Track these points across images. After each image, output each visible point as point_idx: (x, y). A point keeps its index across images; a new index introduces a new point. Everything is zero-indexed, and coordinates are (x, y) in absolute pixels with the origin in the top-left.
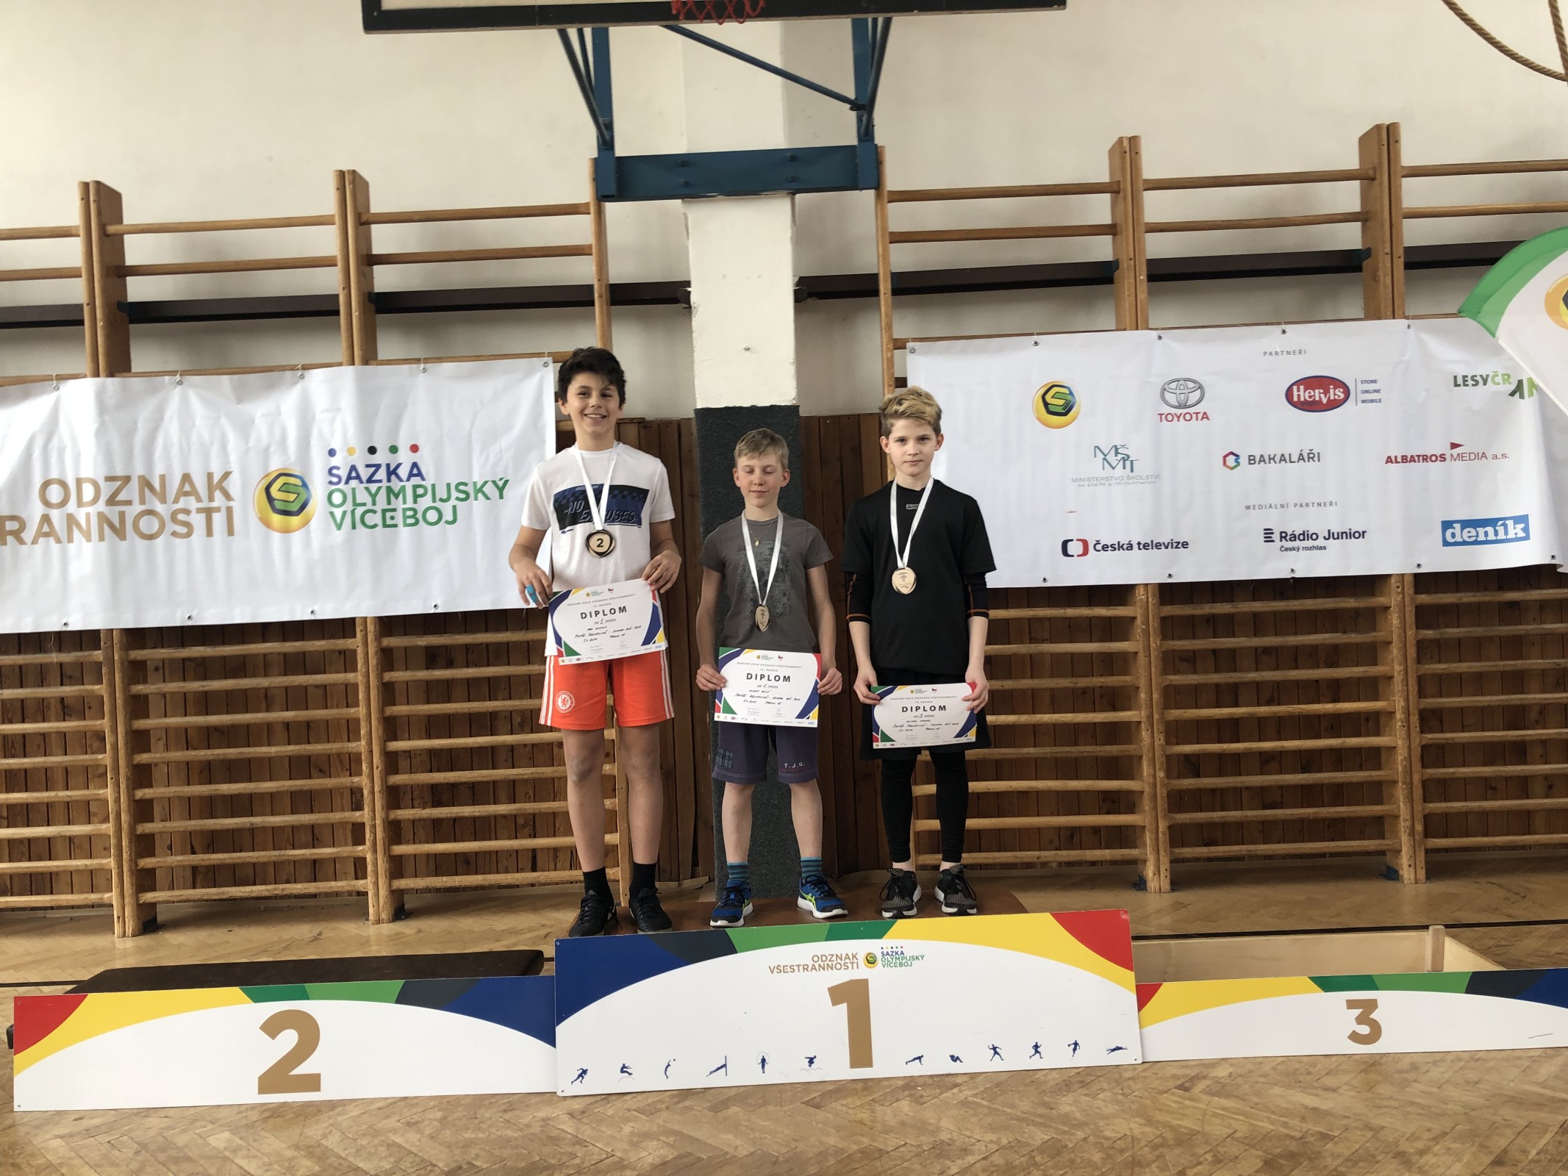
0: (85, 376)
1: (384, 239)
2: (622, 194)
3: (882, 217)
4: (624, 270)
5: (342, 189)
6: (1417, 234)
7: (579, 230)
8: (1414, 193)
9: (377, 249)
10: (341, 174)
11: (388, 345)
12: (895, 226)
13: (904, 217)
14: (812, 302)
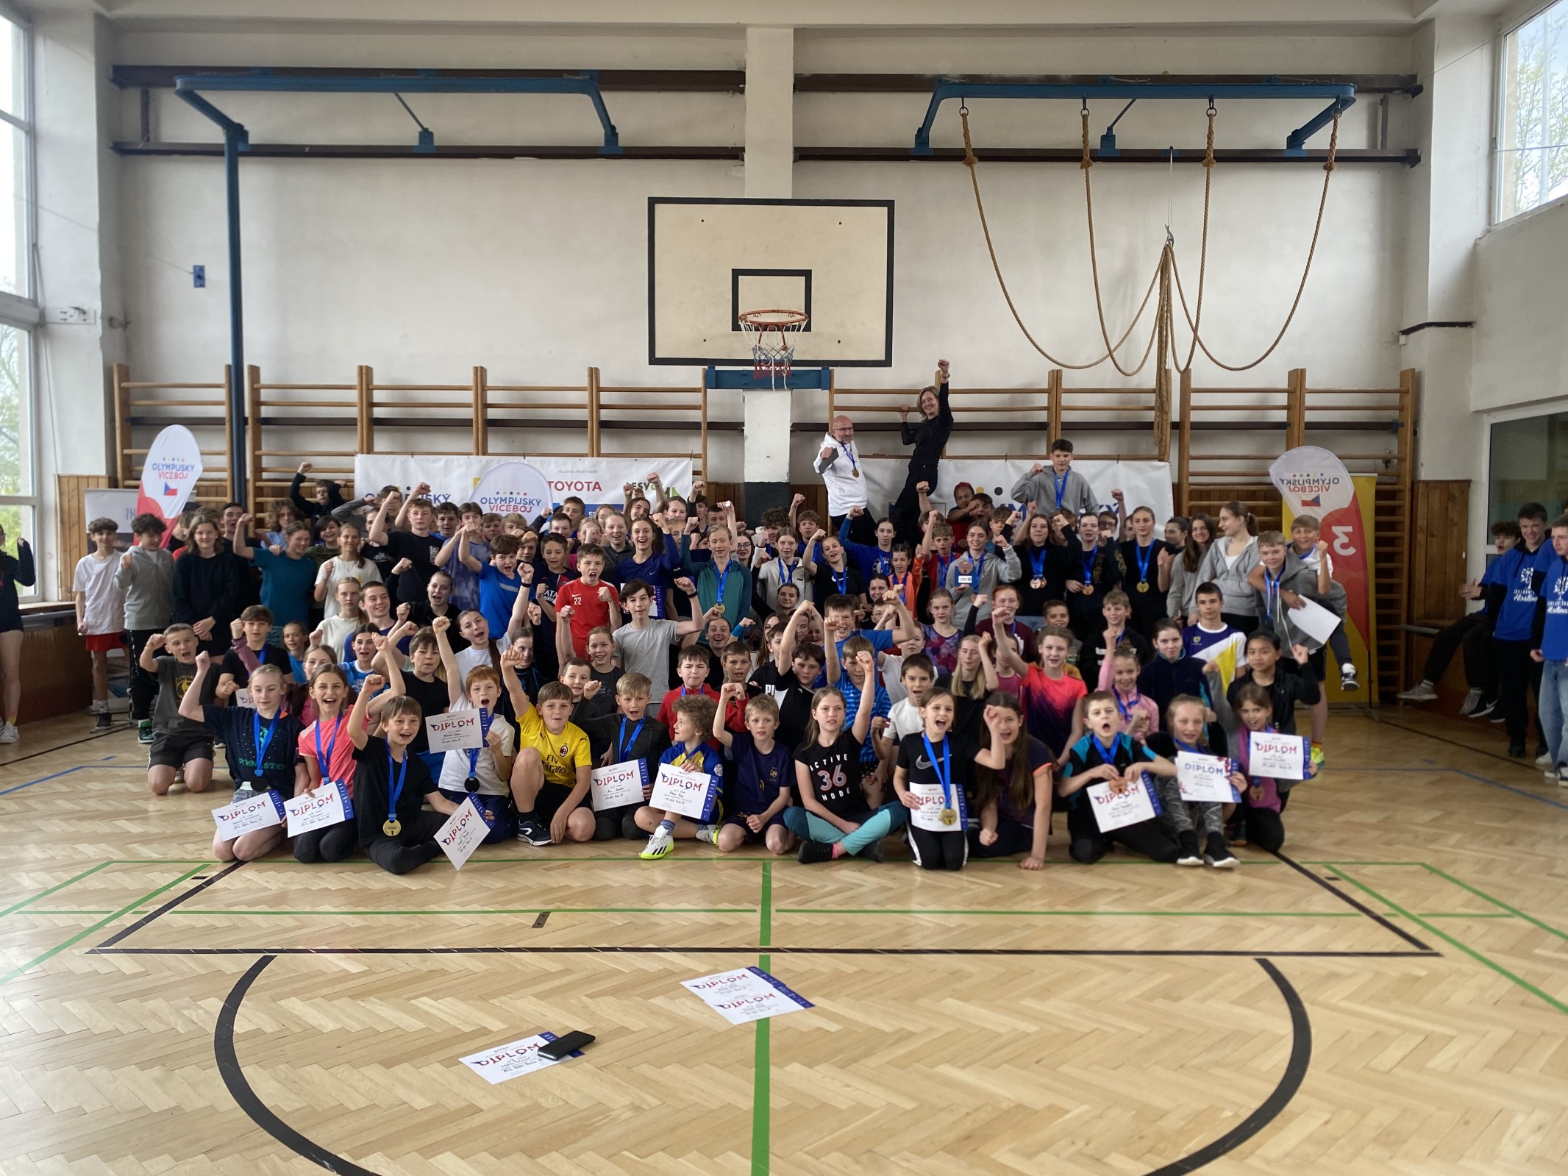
0: (471, 454)
1: (605, 398)
2: (718, 386)
3: (831, 400)
4: (713, 415)
5: (591, 376)
6: (1067, 417)
7: (696, 398)
8: (1066, 399)
9: (603, 402)
10: (591, 369)
11: (606, 446)
12: (836, 403)
13: (840, 400)
14: (798, 433)
